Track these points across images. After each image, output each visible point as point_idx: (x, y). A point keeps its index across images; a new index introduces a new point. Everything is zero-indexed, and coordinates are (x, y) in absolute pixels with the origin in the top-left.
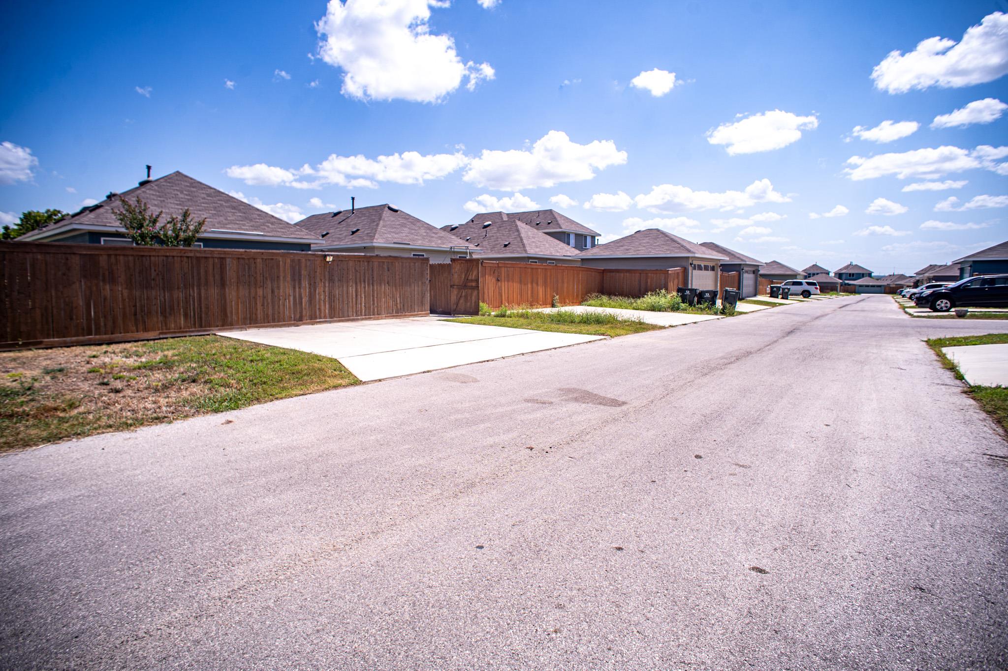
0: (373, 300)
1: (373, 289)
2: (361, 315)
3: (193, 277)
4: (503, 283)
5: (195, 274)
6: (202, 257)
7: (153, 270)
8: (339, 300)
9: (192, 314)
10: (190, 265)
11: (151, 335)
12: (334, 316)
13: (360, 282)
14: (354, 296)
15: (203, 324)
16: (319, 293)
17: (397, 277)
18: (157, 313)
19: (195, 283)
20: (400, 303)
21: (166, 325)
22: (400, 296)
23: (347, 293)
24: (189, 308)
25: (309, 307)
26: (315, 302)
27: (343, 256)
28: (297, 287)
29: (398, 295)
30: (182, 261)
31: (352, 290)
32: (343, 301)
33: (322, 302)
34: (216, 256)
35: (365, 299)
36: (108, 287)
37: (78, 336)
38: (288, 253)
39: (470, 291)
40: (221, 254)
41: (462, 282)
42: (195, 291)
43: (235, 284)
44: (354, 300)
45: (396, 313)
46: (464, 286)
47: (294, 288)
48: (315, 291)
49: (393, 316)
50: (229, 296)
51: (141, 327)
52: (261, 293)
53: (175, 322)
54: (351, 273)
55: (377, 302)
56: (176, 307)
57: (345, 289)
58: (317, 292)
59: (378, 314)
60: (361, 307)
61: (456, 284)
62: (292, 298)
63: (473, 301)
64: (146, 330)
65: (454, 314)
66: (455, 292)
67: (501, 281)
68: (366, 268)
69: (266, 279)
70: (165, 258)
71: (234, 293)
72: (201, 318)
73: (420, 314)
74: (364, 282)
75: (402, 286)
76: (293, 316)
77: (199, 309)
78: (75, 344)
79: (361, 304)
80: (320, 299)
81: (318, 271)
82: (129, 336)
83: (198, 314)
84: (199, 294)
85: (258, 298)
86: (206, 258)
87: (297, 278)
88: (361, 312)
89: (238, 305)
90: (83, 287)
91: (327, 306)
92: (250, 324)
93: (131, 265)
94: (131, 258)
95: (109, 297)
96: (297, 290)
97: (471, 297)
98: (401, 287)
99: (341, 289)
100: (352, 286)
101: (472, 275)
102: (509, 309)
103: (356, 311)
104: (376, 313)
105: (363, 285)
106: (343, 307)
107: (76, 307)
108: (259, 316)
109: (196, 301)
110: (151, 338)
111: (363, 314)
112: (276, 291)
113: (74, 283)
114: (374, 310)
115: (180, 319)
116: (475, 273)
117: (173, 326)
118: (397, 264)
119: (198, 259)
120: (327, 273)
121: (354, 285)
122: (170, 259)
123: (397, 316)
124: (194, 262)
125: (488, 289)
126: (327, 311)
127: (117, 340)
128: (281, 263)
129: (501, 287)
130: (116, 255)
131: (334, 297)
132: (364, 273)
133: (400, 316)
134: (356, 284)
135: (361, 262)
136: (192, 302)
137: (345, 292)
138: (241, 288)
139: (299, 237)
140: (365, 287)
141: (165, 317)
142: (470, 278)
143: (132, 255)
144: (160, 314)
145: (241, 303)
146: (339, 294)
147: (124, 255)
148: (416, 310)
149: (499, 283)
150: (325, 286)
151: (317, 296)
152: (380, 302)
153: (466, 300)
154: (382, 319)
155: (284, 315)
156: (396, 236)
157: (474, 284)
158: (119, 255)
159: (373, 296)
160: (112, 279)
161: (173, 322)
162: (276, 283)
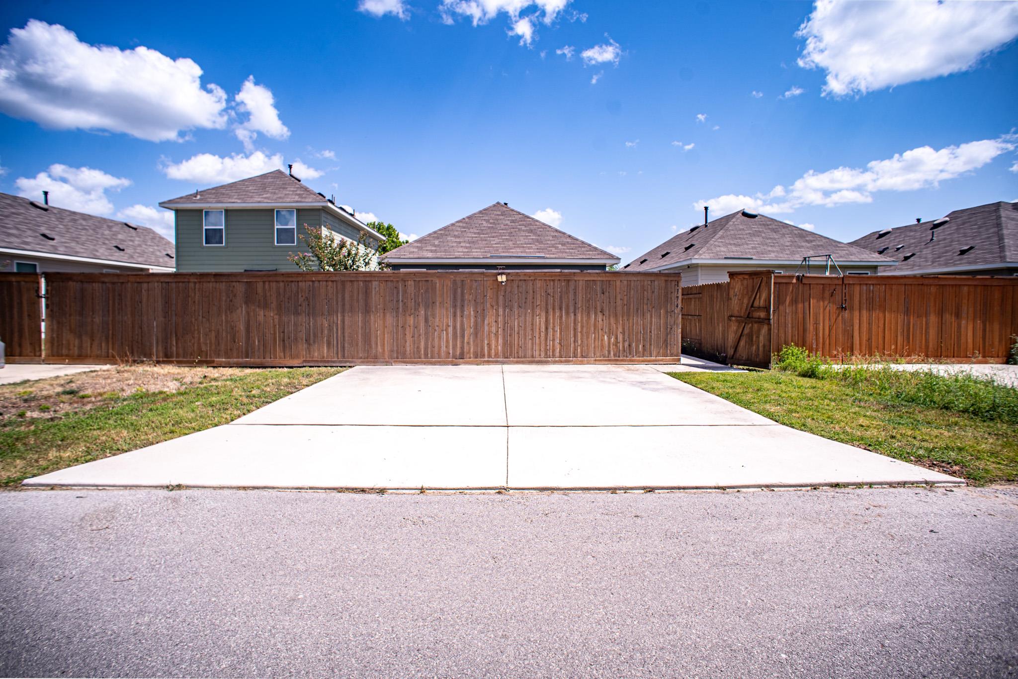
0: (575, 336)
1: (575, 320)
2: (554, 356)
3: (337, 304)
4: (856, 314)
5: (340, 299)
6: (347, 281)
7: (300, 296)
8: (518, 333)
9: (335, 343)
10: (335, 290)
11: (295, 362)
12: (511, 355)
13: (554, 309)
14: (543, 329)
15: (346, 355)
16: (489, 324)
17: (619, 302)
18: (302, 340)
19: (339, 310)
20: (624, 341)
21: (310, 354)
22: (624, 329)
23: (532, 324)
24: (332, 337)
25: (474, 341)
26: (483, 335)
27: (525, 274)
28: (458, 314)
29: (620, 330)
30: (327, 286)
31: (540, 321)
32: (525, 335)
33: (493, 335)
34: (360, 279)
35: (561, 333)
36: (262, 313)
37: (239, 358)
38: (447, 273)
39: (756, 326)
40: (366, 276)
41: (743, 311)
42: (339, 318)
43: (381, 311)
44: (543, 334)
45: (615, 355)
46: (748, 317)
47: (455, 316)
48: (484, 323)
49: (609, 360)
50: (375, 324)
51: (288, 354)
52: (412, 322)
53: (319, 350)
54: (539, 296)
55: (582, 339)
56: (319, 335)
57: (529, 319)
58: (486, 322)
59: (582, 356)
60: (553, 346)
61: (736, 313)
62: (450, 329)
63: (761, 345)
64: (292, 357)
65: (732, 364)
66: (734, 327)
67: (852, 309)
68: (564, 289)
69: (419, 305)
70: (311, 283)
71: (380, 322)
72: (344, 347)
73: (662, 360)
74: (561, 309)
75: (628, 316)
76: (451, 352)
77: (342, 338)
78: (235, 365)
79: (554, 340)
80: (490, 332)
81: (488, 295)
82: (277, 361)
83: (341, 343)
84: (343, 322)
85: (408, 329)
86: (351, 281)
87: (459, 304)
88: (554, 351)
89: (384, 335)
90: (244, 312)
91: (500, 341)
92: (397, 358)
93: (282, 291)
94: (282, 284)
95: (262, 322)
96: (459, 319)
97: (758, 337)
98: (625, 318)
99: (521, 319)
100: (539, 315)
101: (760, 298)
102: (825, 362)
103: (546, 350)
104: (579, 355)
105: (558, 314)
106: (525, 343)
107: (238, 332)
108: (408, 349)
109: (339, 329)
110: (296, 365)
111: (557, 354)
112: (430, 318)
113: (238, 308)
114: (575, 349)
115: (323, 348)
116: (764, 296)
117: (316, 354)
118: (618, 283)
119: (343, 282)
120: (501, 298)
121: (543, 314)
122: (316, 284)
123: (617, 360)
124: (339, 285)
125: (816, 323)
126: (500, 348)
127: (267, 365)
128: (438, 285)
129: (852, 319)
130: (270, 281)
131: (512, 329)
132: (561, 297)
133: (622, 360)
134: (547, 312)
135: (556, 282)
136: (335, 330)
137: (529, 324)
138: (388, 315)
139: (588, 257)
140: (561, 317)
141: (309, 344)
142: (756, 304)
143: (283, 281)
144: (304, 341)
145: (388, 333)
146: (519, 326)
147: (276, 281)
148: (654, 353)
149: (846, 314)
150: (497, 315)
151: (486, 328)
152: (588, 338)
153: (750, 342)
154: (588, 363)
155: (439, 351)
156: (734, 248)
157: (762, 315)
158: (273, 281)
159: (575, 329)
160: (265, 306)
161: (316, 351)
162: (430, 310)
